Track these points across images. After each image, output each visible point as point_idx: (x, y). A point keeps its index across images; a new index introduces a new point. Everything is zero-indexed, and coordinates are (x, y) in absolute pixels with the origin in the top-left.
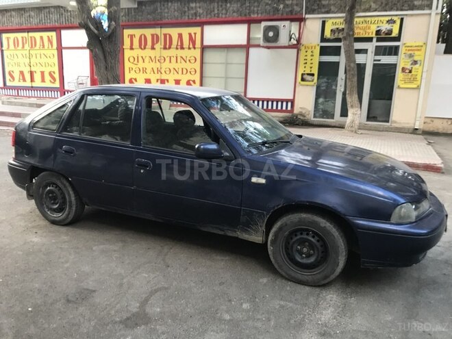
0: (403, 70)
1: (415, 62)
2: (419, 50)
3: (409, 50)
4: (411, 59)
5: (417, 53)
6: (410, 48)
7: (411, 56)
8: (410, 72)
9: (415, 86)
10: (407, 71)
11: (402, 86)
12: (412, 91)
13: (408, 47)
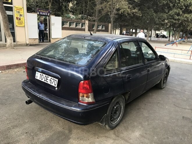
0: (17, 18)
1: (21, 15)
2: (21, 10)
3: (17, 10)
4: (19, 14)
5: (21, 11)
6: (18, 9)
7: (19, 12)
8: (20, 19)
9: (23, 26)
10: (19, 19)
11: (18, 25)
12: (22, 28)
13: (17, 8)
